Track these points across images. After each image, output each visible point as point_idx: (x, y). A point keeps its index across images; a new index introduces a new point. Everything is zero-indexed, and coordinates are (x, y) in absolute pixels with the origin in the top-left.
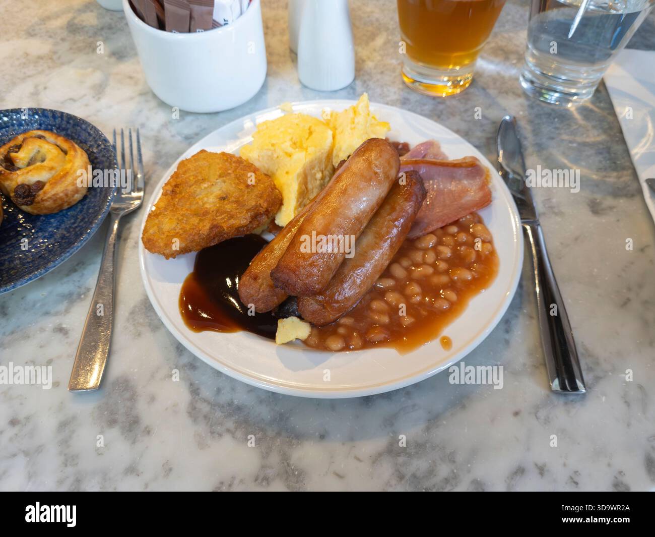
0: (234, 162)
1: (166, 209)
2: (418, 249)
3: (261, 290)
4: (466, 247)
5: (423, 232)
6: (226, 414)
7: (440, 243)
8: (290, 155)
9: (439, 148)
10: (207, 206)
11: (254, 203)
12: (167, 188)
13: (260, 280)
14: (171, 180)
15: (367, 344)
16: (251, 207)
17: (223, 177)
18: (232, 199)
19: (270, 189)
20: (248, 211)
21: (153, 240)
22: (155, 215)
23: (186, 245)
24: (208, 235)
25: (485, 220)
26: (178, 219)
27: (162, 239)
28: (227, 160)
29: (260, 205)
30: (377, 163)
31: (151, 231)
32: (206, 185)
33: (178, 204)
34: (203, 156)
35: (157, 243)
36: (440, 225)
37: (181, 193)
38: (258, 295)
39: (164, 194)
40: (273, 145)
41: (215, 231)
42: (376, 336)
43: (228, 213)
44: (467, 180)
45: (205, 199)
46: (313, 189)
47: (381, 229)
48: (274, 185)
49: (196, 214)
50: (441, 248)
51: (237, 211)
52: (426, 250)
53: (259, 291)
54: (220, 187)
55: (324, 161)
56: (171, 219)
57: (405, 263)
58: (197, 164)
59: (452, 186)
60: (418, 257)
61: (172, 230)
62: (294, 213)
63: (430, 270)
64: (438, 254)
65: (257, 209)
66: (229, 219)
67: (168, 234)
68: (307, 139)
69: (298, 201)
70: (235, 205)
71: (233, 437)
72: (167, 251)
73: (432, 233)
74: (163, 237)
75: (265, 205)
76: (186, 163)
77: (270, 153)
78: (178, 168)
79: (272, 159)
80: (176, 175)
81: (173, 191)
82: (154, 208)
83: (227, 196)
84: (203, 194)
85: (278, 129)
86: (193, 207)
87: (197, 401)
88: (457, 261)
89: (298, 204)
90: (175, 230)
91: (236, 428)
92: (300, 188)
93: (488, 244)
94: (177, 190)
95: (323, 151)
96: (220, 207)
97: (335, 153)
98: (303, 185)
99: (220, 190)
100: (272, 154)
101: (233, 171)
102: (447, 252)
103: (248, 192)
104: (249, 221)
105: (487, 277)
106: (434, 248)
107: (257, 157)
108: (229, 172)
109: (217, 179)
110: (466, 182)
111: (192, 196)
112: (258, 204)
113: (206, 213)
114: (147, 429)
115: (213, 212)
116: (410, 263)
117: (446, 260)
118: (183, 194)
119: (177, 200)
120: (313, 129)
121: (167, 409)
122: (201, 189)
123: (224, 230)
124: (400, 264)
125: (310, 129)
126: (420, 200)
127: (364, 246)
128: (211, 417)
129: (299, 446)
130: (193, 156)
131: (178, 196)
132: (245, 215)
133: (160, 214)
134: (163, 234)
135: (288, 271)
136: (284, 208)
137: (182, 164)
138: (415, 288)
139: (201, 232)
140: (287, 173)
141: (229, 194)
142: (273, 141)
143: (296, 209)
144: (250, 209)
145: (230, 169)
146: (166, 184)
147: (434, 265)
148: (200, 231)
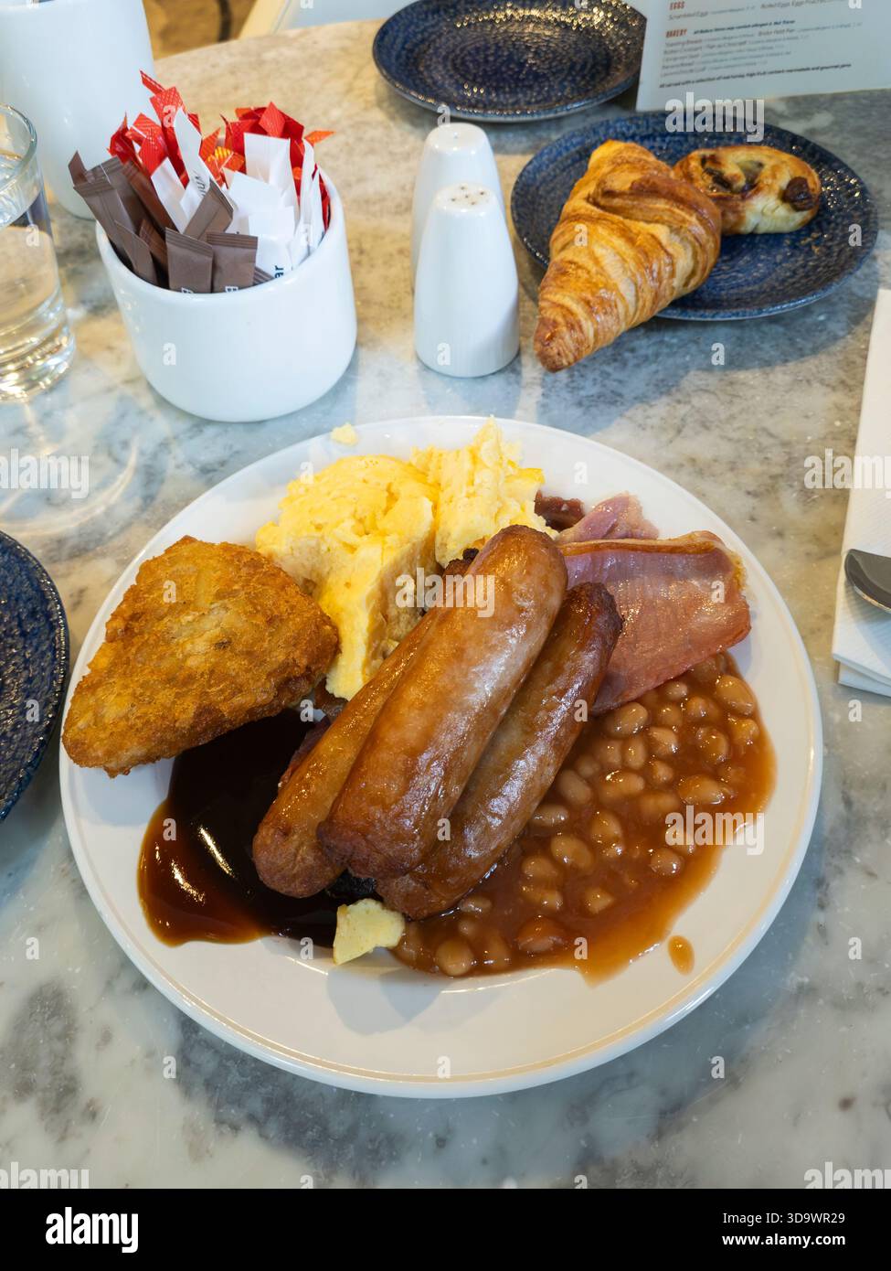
0: (245, 564)
1: (110, 673)
2: (611, 737)
3: (299, 858)
4: (706, 729)
5: (620, 701)
6: (249, 1079)
7: (654, 721)
8: (353, 549)
9: (640, 510)
10: (191, 662)
11: (282, 658)
12: (114, 624)
13: (296, 837)
14: (124, 606)
15: (521, 959)
16: (275, 666)
17: (224, 597)
18: (239, 648)
19: (313, 626)
20: (269, 675)
21: (83, 744)
22: (89, 688)
23: (149, 750)
24: (193, 727)
25: (741, 666)
26: (134, 695)
27: (102, 740)
28: (233, 561)
29: (294, 660)
30: (522, 587)
31: (81, 724)
32: (190, 618)
33: (135, 659)
34: (185, 550)
35: (91, 750)
36: (652, 683)
37: (141, 633)
38: (293, 868)
39: (111, 638)
40: (319, 527)
41: (208, 718)
42: (539, 939)
43: (233, 680)
44: (697, 580)
45: (189, 647)
46: (398, 617)
47: (536, 714)
48: (323, 615)
49: (170, 680)
50: (657, 734)
51: (249, 676)
52: (626, 739)
53: (295, 860)
54: (219, 620)
55: (418, 557)
56: (119, 695)
57: (588, 769)
58: (175, 569)
59: (670, 592)
60: (612, 752)
61: (121, 719)
62: (363, 672)
63: (637, 784)
64: (651, 747)
65: (289, 670)
66: (234, 695)
67: (114, 730)
68: (385, 512)
69: (369, 647)
70: (246, 662)
71: (261, 1135)
72: (112, 765)
73: (639, 700)
74: (102, 736)
75: (304, 662)
76: (153, 566)
77: (313, 543)
78: (139, 578)
79: (318, 552)
80: (133, 594)
81: (127, 629)
82: (87, 672)
83: (229, 642)
84: (184, 634)
85: (329, 493)
86: (165, 665)
87: (192, 1047)
88: (691, 762)
89: (370, 655)
90: (128, 719)
91: (268, 1114)
92: (373, 620)
93: (751, 722)
94: (136, 626)
95: (415, 541)
96: (217, 664)
97: (438, 540)
98: (380, 614)
99: (217, 626)
100: (318, 545)
101: (243, 587)
102: (669, 742)
103: (271, 634)
104: (273, 694)
105: (753, 795)
106: (644, 732)
107: (290, 550)
108: (236, 587)
109: (212, 603)
110: (695, 583)
111: (165, 639)
112: (291, 661)
113: (190, 679)
114: (91, 1109)
115: (202, 675)
116: (596, 767)
117: (669, 760)
118: (146, 637)
119: (133, 650)
120: (393, 489)
121: (133, 1062)
122: (181, 625)
123: (223, 715)
124: (576, 771)
125: (388, 490)
126: (609, 643)
127: (503, 753)
128: (219, 1085)
129: (394, 1163)
130: (168, 551)
131: (135, 640)
132: (264, 685)
133: (99, 684)
134: (105, 729)
135: (351, 834)
136: (343, 660)
137: (147, 568)
138: (611, 827)
139: (177, 725)
140: (348, 585)
141: (235, 635)
142: (320, 521)
143: (367, 664)
144: (275, 671)
145: (236, 583)
146: (114, 616)
147: (645, 772)
148: (176, 721)
